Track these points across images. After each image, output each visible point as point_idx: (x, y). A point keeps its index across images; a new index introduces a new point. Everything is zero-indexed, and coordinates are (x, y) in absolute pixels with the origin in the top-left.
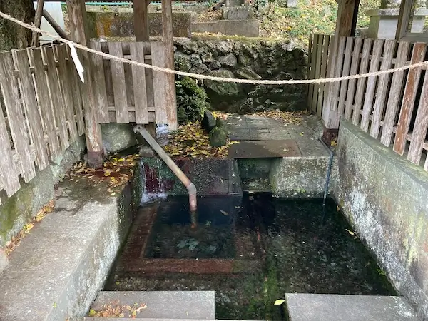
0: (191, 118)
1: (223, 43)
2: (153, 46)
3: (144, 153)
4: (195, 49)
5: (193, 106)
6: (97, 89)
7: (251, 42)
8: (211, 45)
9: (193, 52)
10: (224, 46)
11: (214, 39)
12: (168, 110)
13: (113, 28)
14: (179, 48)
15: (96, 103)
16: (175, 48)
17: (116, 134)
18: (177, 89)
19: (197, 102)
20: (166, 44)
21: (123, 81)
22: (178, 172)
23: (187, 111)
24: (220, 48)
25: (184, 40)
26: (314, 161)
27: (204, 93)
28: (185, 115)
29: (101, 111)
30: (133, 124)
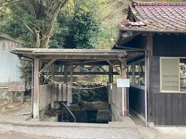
0: (76, 103)
1: (85, 83)
2: (68, 84)
3: (63, 109)
4: (78, 85)
5: (77, 99)
6: (55, 93)
7: (92, 83)
8: (82, 84)
9: (78, 86)
10: (85, 84)
11: (83, 82)
12: (70, 98)
13: (58, 80)
14: (74, 85)
15: (54, 96)
16: (73, 85)
17: (57, 105)
18: (73, 95)
19: (78, 98)
20: (71, 84)
21: (61, 91)
22: (72, 114)
23: (75, 100)
24: (84, 85)
25: (75, 83)
26: (105, 111)
27: (80, 96)
28: (74, 102)
29: (55, 98)
30: (62, 102)
